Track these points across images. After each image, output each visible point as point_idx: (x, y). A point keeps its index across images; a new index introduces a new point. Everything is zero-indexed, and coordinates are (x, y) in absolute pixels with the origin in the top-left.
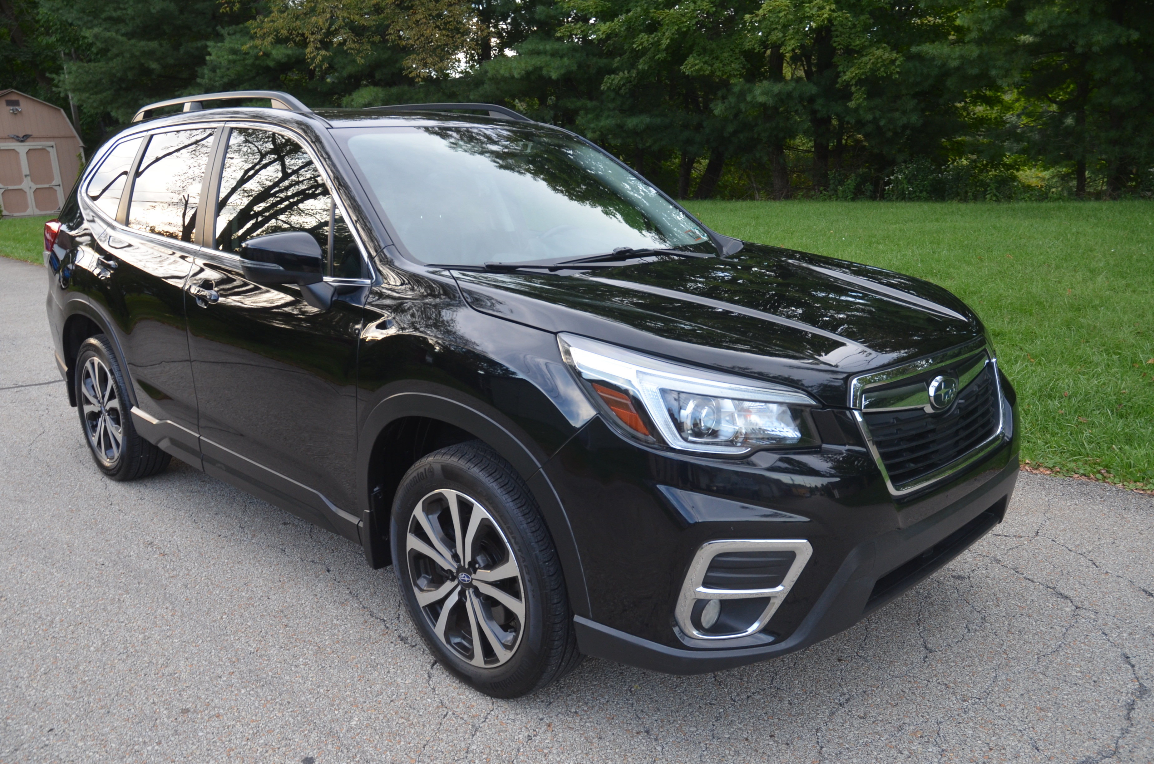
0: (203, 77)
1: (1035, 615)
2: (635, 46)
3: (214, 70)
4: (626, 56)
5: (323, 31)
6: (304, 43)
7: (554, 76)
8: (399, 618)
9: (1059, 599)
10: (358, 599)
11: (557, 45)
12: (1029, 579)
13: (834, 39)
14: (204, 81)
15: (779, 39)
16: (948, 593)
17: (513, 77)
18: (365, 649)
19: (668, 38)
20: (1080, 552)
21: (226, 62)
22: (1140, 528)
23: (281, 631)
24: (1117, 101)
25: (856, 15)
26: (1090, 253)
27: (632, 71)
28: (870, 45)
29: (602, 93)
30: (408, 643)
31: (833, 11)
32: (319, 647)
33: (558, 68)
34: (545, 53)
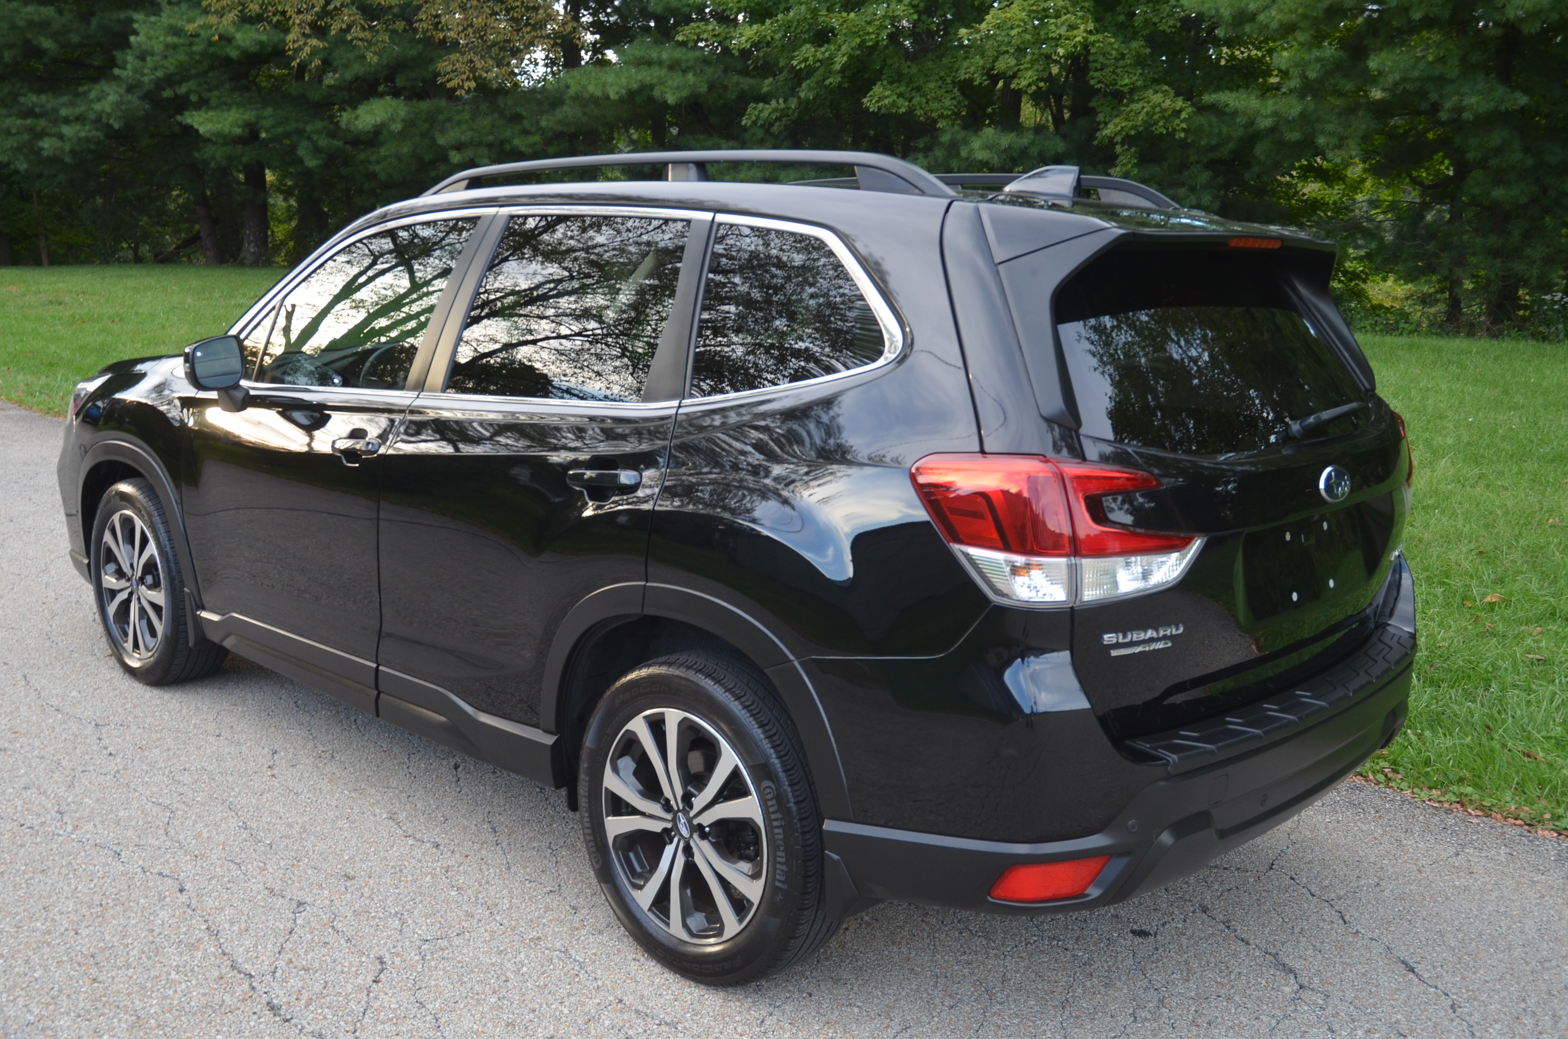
0: (124, 68)
1: (1237, 998)
2: (795, 63)
3: (142, 57)
4: (782, 77)
5: (316, 9)
6: (284, 27)
7: (671, 99)
8: (274, 972)
9: (1278, 973)
10: (218, 940)
11: (678, 53)
12: (1243, 940)
13: (1092, 73)
14: (125, 73)
15: (1010, 68)
16: (1120, 958)
17: (608, 98)
18: (210, 1023)
19: (844, 55)
20: (1326, 898)
21: (162, 47)
22: (1420, 863)
23: (83, 989)
24: (1498, 193)
25: (1127, 40)
26: (1438, 421)
27: (791, 99)
28: (1145, 86)
29: (745, 129)
30: (280, 1015)
31: (1090, 32)
32: (139, 1018)
33: (677, 88)
34: (660, 63)
